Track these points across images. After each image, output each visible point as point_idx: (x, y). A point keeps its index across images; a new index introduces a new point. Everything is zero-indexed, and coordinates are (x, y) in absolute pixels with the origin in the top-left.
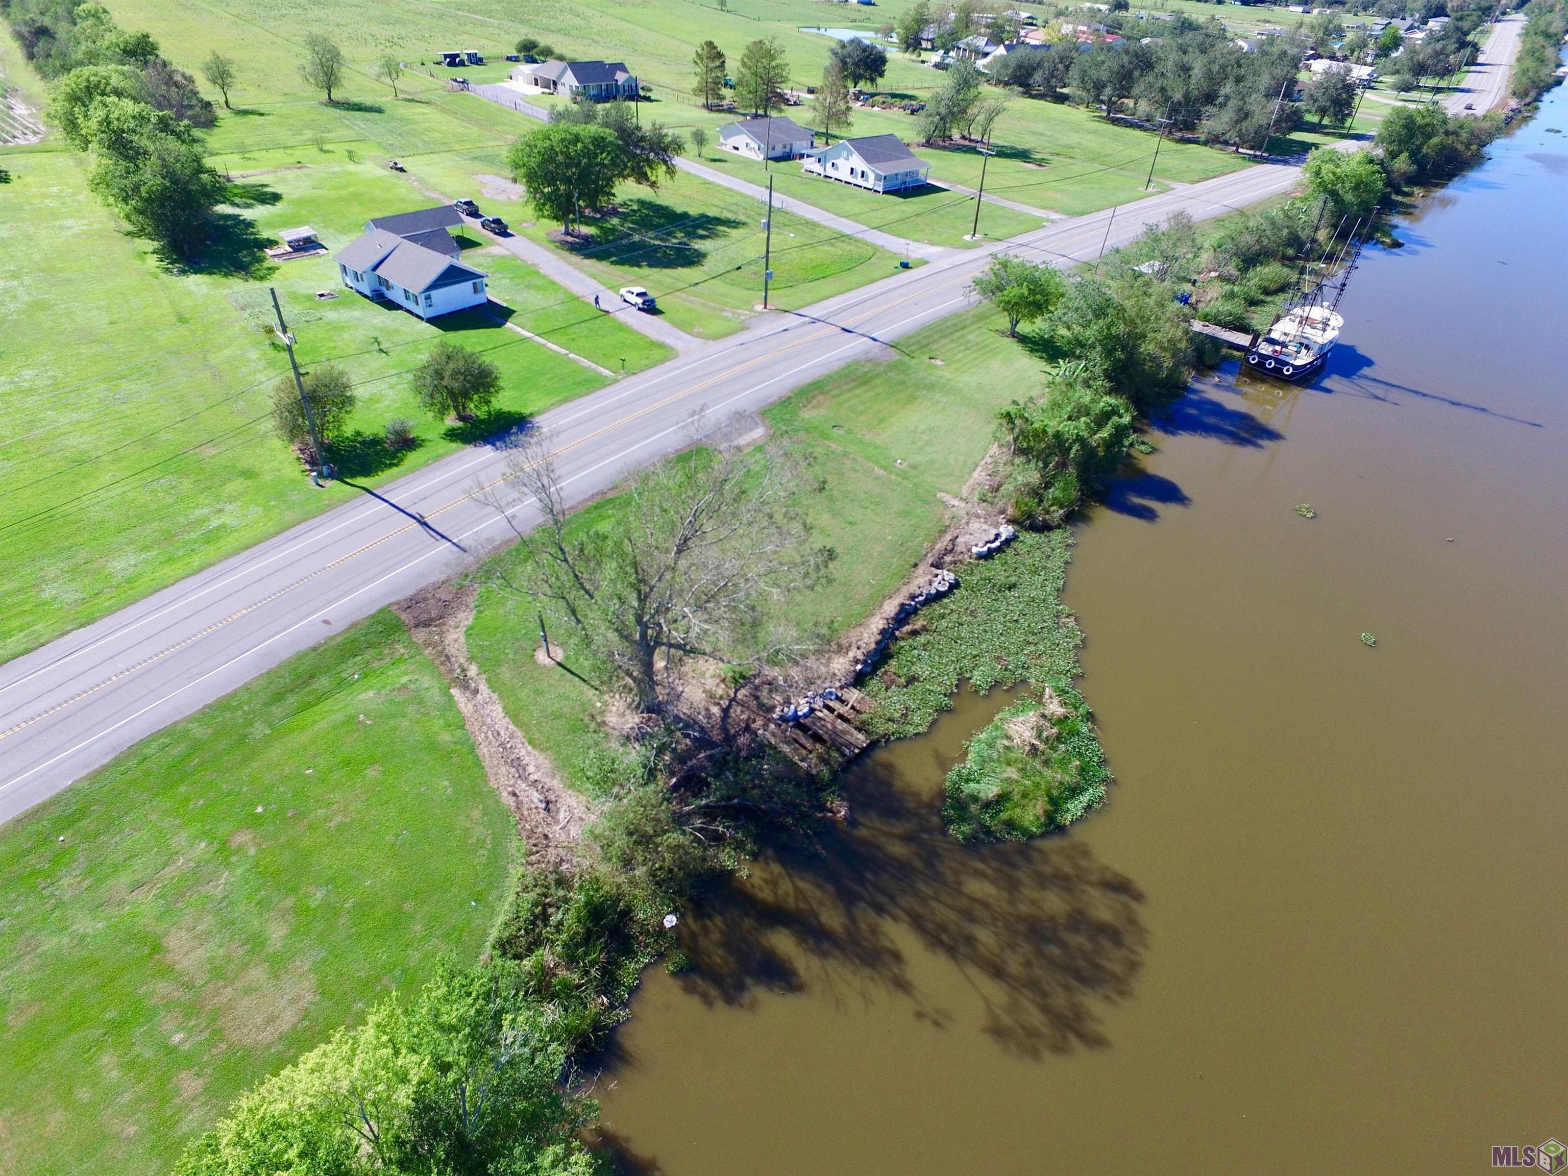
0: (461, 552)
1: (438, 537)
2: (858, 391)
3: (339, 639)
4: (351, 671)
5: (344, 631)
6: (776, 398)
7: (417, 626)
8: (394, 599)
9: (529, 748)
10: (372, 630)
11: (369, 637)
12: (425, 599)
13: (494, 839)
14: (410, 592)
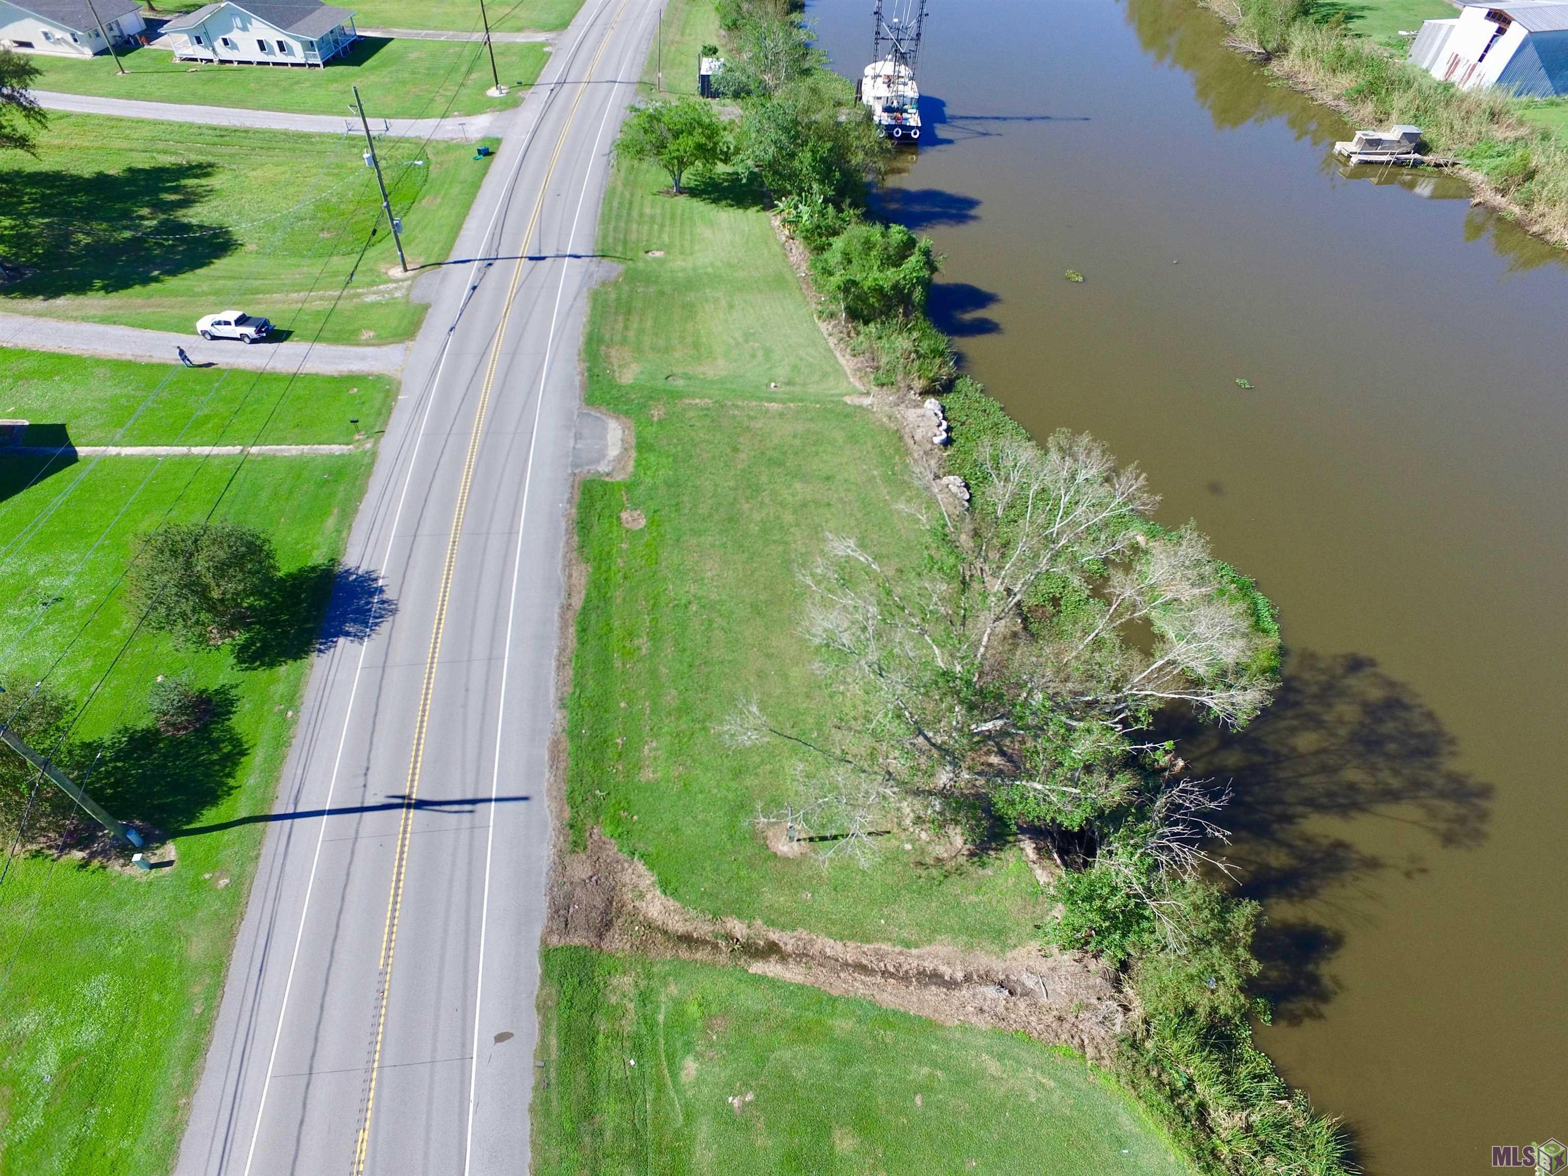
0: (522, 804)
1: (467, 807)
2: (635, 326)
3: (554, 1042)
4: (616, 1064)
5: (545, 1026)
6: (578, 378)
7: (601, 936)
8: (538, 931)
9: (914, 951)
10: (569, 993)
11: (576, 1001)
12: (569, 896)
13: (1043, 1072)
14: (543, 906)
